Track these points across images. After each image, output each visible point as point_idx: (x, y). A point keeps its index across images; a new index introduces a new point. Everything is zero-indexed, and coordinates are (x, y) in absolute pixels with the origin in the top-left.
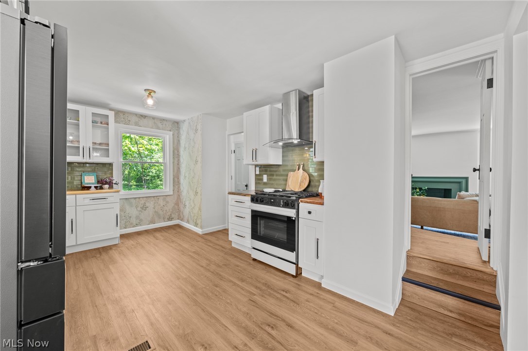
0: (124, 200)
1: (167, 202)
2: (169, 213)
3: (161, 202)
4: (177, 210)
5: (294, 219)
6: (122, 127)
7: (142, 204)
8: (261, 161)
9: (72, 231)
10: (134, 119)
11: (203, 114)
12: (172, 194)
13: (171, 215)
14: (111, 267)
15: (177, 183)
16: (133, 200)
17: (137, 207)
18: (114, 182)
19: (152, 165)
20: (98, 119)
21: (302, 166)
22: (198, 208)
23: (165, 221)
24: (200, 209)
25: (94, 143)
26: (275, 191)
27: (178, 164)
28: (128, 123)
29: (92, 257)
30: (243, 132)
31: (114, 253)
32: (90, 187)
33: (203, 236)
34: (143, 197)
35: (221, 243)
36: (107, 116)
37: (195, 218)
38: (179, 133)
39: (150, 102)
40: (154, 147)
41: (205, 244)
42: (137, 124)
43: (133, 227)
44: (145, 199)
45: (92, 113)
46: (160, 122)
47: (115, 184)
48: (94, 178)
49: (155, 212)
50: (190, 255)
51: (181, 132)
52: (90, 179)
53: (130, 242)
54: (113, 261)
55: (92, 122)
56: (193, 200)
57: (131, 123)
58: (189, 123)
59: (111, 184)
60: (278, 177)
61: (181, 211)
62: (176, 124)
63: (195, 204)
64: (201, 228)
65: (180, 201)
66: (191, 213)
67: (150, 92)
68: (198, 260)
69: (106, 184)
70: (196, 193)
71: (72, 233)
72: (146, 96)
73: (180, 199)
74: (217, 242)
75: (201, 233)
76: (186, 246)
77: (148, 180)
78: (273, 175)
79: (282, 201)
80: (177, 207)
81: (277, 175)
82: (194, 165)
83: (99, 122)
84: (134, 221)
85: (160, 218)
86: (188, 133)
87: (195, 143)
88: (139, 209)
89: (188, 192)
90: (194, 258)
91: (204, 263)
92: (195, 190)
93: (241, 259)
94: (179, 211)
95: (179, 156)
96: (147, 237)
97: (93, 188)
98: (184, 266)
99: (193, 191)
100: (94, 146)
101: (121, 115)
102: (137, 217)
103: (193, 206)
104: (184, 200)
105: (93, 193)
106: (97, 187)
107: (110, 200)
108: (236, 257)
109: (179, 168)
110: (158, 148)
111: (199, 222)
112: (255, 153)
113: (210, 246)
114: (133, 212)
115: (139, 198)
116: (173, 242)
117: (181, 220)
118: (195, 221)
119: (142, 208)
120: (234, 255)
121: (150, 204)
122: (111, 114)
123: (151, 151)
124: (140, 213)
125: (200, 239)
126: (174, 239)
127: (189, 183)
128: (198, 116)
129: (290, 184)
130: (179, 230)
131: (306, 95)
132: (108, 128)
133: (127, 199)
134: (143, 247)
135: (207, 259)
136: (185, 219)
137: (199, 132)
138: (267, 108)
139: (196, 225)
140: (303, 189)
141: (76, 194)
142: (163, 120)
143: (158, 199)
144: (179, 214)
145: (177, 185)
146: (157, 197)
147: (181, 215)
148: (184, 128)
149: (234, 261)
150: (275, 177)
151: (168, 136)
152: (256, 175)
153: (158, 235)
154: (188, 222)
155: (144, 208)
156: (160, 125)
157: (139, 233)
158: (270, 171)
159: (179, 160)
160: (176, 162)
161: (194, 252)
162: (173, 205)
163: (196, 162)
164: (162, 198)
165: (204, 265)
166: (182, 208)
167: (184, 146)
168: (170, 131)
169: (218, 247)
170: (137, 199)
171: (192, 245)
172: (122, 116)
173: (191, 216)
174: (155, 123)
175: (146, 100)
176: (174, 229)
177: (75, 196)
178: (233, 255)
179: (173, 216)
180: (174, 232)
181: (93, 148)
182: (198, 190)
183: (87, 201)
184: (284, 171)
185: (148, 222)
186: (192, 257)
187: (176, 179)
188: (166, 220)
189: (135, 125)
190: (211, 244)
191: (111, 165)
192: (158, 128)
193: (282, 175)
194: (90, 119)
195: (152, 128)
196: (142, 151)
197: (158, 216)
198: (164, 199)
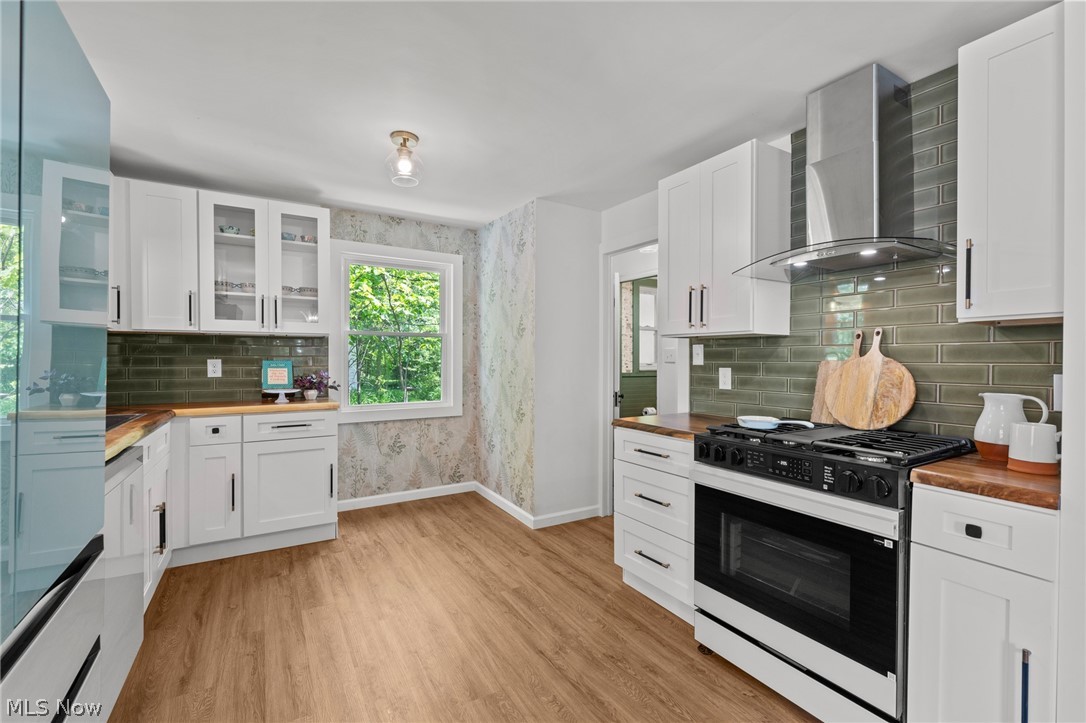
0: (352, 426)
1: (450, 434)
2: (453, 464)
3: (436, 434)
4: (473, 456)
5: (888, 544)
6: (351, 249)
7: (391, 438)
8: (720, 324)
9: (233, 505)
10: (375, 226)
11: (539, 198)
12: (461, 414)
13: (457, 466)
14: (304, 614)
15: (473, 386)
16: (371, 429)
17: (379, 445)
18: (330, 384)
19: (419, 340)
20: (297, 231)
21: (877, 340)
22: (524, 458)
23: (443, 484)
24: (529, 460)
25: (288, 289)
26: (782, 428)
27: (475, 338)
28: (361, 236)
29: (272, 576)
30: (655, 241)
31: (320, 567)
32: (276, 396)
33: (540, 535)
34: (394, 421)
35: (588, 565)
36: (313, 222)
37: (518, 481)
38: (477, 258)
39: (405, 167)
40: (423, 300)
41: (544, 564)
42: (381, 239)
43: (372, 494)
44: (398, 425)
45: (283, 216)
46: (431, 232)
47: (332, 387)
48: (286, 374)
49: (422, 458)
50: (504, 602)
51: (484, 254)
52: (277, 376)
53: (360, 538)
54: (313, 596)
55: (283, 238)
56: (513, 433)
57: (367, 237)
58: (504, 228)
59: (322, 387)
60: (774, 377)
61: (483, 459)
62: (471, 235)
63: (516, 445)
64: (533, 511)
65: (480, 432)
66: (507, 466)
67: (405, 139)
68: (530, 627)
69: (311, 388)
70: (521, 415)
71: (233, 509)
72: (395, 151)
73: (480, 427)
74: (577, 561)
75: (532, 526)
76: (494, 564)
77: (416, 372)
78: (754, 369)
79: (828, 469)
80: (471, 446)
81: (769, 370)
82: (516, 339)
83: (298, 237)
84: (373, 479)
85: (432, 474)
86: (499, 255)
87: (517, 280)
88: (385, 449)
89: (499, 410)
90: (516, 614)
91: (546, 638)
92: (516, 407)
93: (660, 641)
94: (477, 459)
95: (477, 315)
96: (400, 525)
97: (282, 399)
98: (488, 642)
99: (512, 409)
100: (285, 297)
101: (347, 217)
102: (381, 471)
103: (511, 449)
104: (489, 430)
105: (283, 412)
106: (293, 394)
107: (317, 428)
108: (640, 627)
109: (477, 348)
110: (432, 299)
111: (526, 493)
112: (698, 301)
113: (558, 573)
114: (371, 456)
115: (386, 422)
116: (461, 546)
117: (482, 483)
118: (516, 490)
119: (392, 448)
120: (634, 621)
121: (411, 440)
122: (323, 216)
123: (419, 308)
124: (388, 459)
125: (529, 546)
126: (465, 538)
127: (503, 386)
128: (526, 206)
129: (829, 400)
130: (478, 510)
131: (900, 85)
132: (315, 251)
133: (357, 424)
134: (388, 555)
135: (555, 627)
136: (492, 480)
137: (529, 250)
138: (746, 150)
139: (519, 501)
140: (892, 421)
141: (242, 414)
142: (440, 226)
143: (429, 425)
144: (477, 467)
145: (473, 391)
146: (425, 421)
147: (482, 469)
148: (491, 243)
149: (635, 643)
150: (760, 376)
151: (451, 266)
152: (693, 368)
153: (426, 520)
154: (498, 489)
155: (397, 448)
156: (433, 239)
157: (383, 512)
158: (745, 356)
159: (477, 327)
160: (470, 333)
161: (516, 592)
162: (463, 441)
163: (521, 330)
164: (437, 423)
165: (546, 646)
166: (483, 452)
167: (488, 292)
168: (457, 252)
169: (582, 582)
170: (381, 426)
171: (509, 566)
172: (349, 222)
173: (505, 475)
174: (422, 235)
175: (394, 162)
176: (466, 507)
177: (239, 417)
178: (630, 618)
179: (462, 470)
180: (465, 514)
181: (284, 300)
182: (526, 408)
183: (267, 432)
184: (797, 355)
185: (404, 484)
186: (511, 610)
187: (470, 376)
188: (446, 479)
189: (378, 243)
190: (561, 568)
191: (322, 341)
192: (430, 248)
193: (790, 370)
194: (277, 228)
195: (415, 247)
196: (398, 310)
197: (427, 469)
198: (442, 428)
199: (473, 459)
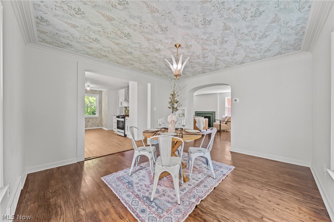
1: (97, 120)
2: (98, 124)
3: (95, 120)
5: (124, 121)
7: (88, 120)
11: (108, 89)
12: (99, 117)
38: (102, 95)
44: (89, 118)
49: (93, 123)
51: (103, 95)
56: (105, 119)
62: (100, 92)
64: (107, 128)
67: (88, 86)
70: (106, 116)
73: (102, 119)
75: (107, 130)
80: (101, 122)
82: (106, 107)
87: (106, 99)
88: (87, 122)
93: (115, 135)
94: (102, 124)
95: (102, 103)
102: (86, 125)
109: (102, 108)
111: (107, 126)
112: (121, 103)
115: (87, 118)
117: (102, 127)
121: (91, 120)
125: (107, 132)
127: (105, 113)
130: (102, 130)
137: (107, 95)
145: (101, 114)
146: (93, 118)
148: (104, 93)
151: (98, 96)
154: (104, 127)
156: (95, 92)
160: (101, 106)
162: (99, 121)
167: (103, 100)
168: (98, 94)
174: (93, 92)
180: (100, 131)
185: (90, 127)
187: (101, 112)
188: (97, 126)
192: (94, 94)
195: (92, 94)
196: (91, 101)
197: (93, 125)
198: (96, 119)
199: (101, 123)
